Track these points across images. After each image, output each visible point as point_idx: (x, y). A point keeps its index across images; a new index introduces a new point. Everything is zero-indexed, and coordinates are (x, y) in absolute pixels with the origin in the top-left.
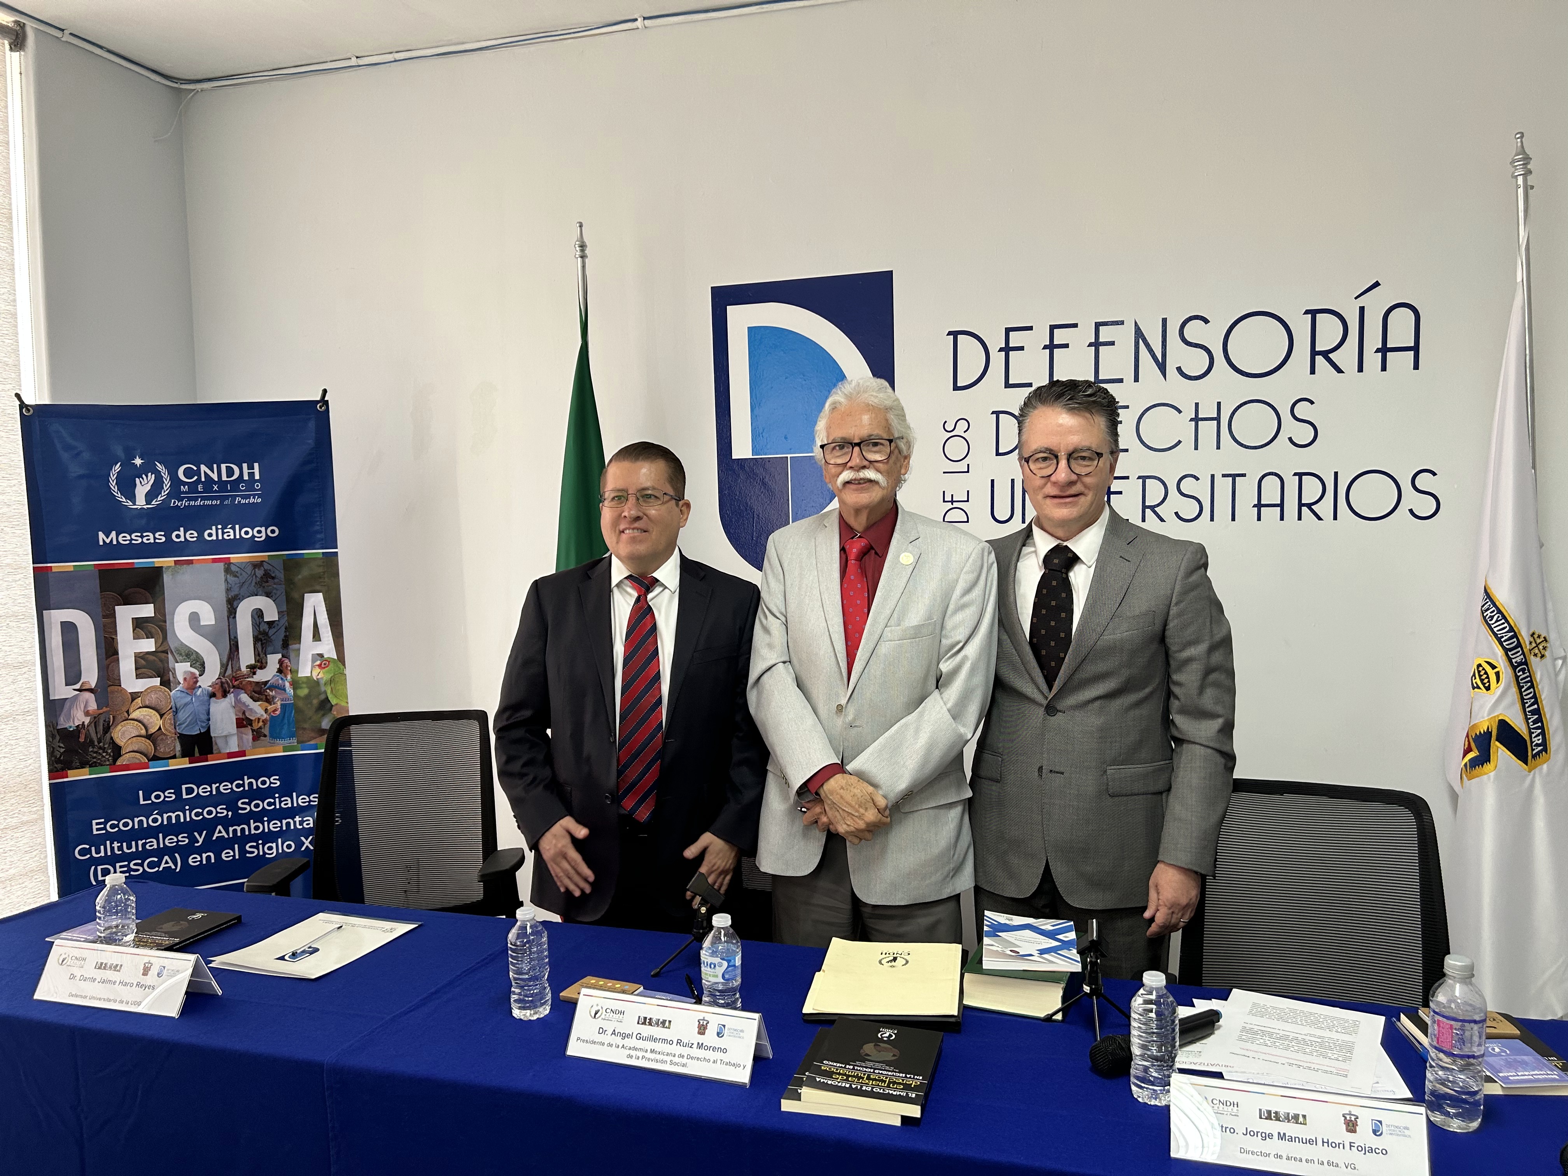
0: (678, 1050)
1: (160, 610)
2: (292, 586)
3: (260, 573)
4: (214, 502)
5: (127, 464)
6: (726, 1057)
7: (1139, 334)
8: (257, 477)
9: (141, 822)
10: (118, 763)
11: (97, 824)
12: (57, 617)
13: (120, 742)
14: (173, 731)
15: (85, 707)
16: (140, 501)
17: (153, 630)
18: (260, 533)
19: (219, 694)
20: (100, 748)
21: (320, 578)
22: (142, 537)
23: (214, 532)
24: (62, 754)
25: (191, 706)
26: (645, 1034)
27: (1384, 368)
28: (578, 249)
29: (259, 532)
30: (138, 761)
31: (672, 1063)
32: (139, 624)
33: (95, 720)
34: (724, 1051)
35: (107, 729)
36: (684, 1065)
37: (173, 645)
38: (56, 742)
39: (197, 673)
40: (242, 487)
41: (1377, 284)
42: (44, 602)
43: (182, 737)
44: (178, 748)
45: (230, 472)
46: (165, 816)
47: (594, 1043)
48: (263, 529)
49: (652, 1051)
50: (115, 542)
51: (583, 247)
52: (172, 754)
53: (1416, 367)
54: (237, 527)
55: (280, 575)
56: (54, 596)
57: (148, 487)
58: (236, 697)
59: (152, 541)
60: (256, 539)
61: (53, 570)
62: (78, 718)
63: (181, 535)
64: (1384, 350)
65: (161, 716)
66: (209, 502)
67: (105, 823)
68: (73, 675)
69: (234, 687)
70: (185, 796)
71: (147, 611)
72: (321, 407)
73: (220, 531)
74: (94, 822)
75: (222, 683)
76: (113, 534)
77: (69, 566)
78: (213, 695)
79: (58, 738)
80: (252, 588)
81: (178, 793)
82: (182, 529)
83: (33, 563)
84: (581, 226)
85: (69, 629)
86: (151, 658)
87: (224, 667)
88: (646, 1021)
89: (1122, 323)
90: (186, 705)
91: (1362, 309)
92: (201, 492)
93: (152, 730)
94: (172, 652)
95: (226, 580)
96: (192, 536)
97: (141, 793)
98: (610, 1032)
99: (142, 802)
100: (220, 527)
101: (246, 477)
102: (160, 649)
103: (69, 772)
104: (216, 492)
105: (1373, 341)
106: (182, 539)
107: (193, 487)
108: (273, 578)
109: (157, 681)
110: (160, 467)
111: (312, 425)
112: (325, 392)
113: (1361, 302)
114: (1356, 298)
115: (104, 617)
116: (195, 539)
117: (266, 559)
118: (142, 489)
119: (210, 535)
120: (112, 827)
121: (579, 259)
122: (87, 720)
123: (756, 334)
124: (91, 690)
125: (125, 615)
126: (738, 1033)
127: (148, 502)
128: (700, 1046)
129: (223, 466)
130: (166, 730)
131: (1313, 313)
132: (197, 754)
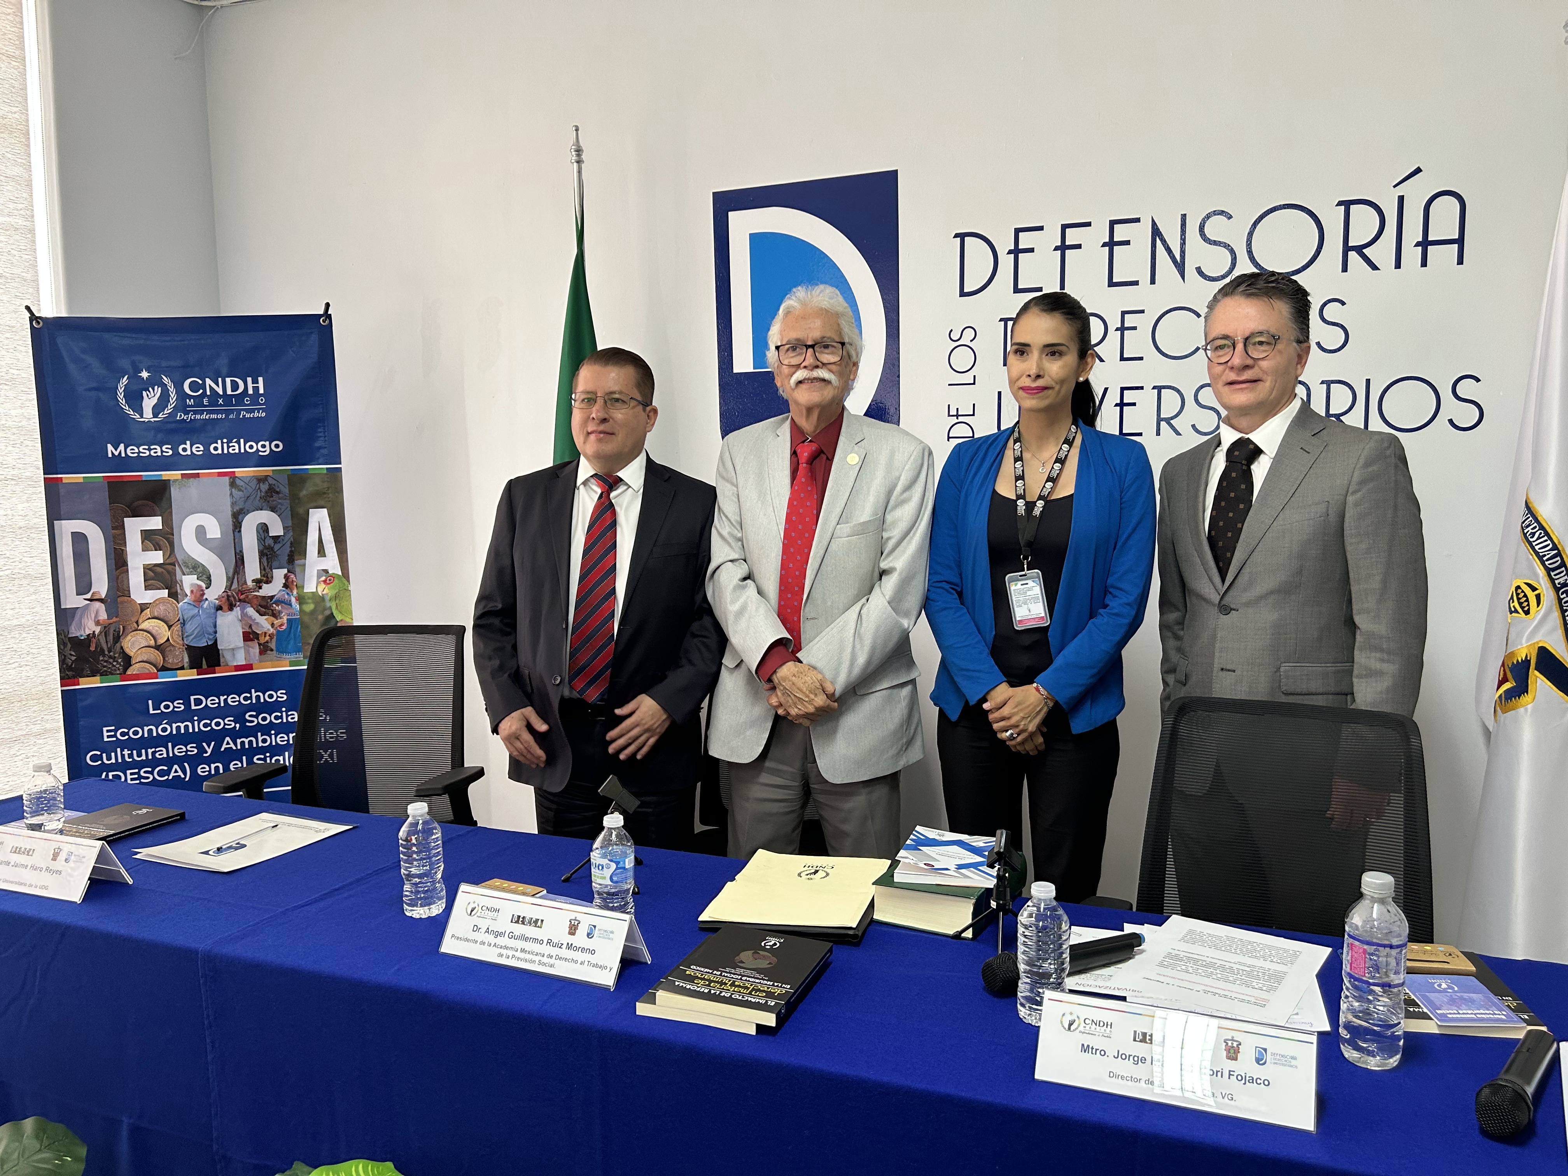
0: (546, 949)
1: (168, 522)
2: (297, 501)
3: (264, 487)
4: (220, 416)
5: (134, 376)
6: (593, 959)
7: (1156, 233)
8: (261, 391)
9: (150, 731)
10: (129, 672)
11: (108, 731)
12: (67, 527)
13: (131, 652)
14: (181, 642)
15: (96, 616)
16: (148, 414)
17: (161, 543)
18: (264, 448)
19: (225, 607)
20: (110, 657)
21: (324, 493)
22: (149, 450)
23: (219, 445)
24: (73, 662)
25: (198, 618)
26: (517, 933)
27: (1424, 264)
28: (574, 153)
29: (264, 446)
30: (147, 672)
31: (540, 963)
32: (147, 536)
33: (105, 630)
34: (592, 952)
35: (117, 638)
36: (552, 966)
37: (180, 557)
38: (68, 650)
39: (204, 586)
40: (247, 401)
41: (1418, 171)
42: (54, 513)
43: (190, 649)
44: (186, 659)
45: (235, 386)
46: (174, 726)
47: (467, 940)
48: (267, 443)
49: (523, 951)
50: (123, 455)
51: (579, 151)
52: (180, 665)
53: (1460, 262)
54: (242, 441)
55: (286, 490)
56: (64, 508)
57: (155, 401)
58: (242, 610)
59: (159, 454)
60: (261, 453)
61: (64, 481)
62: (88, 627)
63: (187, 449)
64: (1425, 244)
65: (170, 627)
66: (214, 416)
67: (116, 731)
68: (84, 584)
69: (240, 600)
70: (193, 707)
71: (155, 523)
72: (324, 321)
73: (225, 445)
74: (105, 729)
75: (228, 596)
76: (122, 446)
77: (79, 477)
78: (219, 608)
79: (69, 646)
80: (257, 503)
81: (187, 704)
82: (188, 442)
83: (44, 474)
84: (577, 130)
85: (80, 539)
86: (159, 569)
87: (230, 581)
88: (519, 920)
89: (1138, 220)
90: (193, 617)
91: (1401, 199)
92: (206, 406)
93: (161, 641)
94: (179, 565)
95: (231, 494)
96: (198, 449)
97: (150, 702)
98: (484, 930)
99: (152, 712)
100: (225, 441)
101: (251, 392)
102: (168, 561)
103: (81, 679)
104: (221, 405)
105: (1413, 233)
106: (189, 452)
107: (199, 400)
108: (278, 493)
109: (165, 593)
110: (166, 380)
111: (314, 338)
112: (328, 305)
113: (1401, 190)
114: (1395, 186)
115: (114, 528)
116: (201, 453)
117: (271, 474)
118: (149, 402)
119: (216, 449)
120: (123, 734)
121: (575, 164)
122: (98, 630)
123: (758, 241)
124: (101, 600)
125: (135, 527)
126: (608, 934)
127: (155, 415)
128: (569, 946)
129: (228, 380)
130: (174, 641)
131: (1347, 204)
132: (205, 666)
